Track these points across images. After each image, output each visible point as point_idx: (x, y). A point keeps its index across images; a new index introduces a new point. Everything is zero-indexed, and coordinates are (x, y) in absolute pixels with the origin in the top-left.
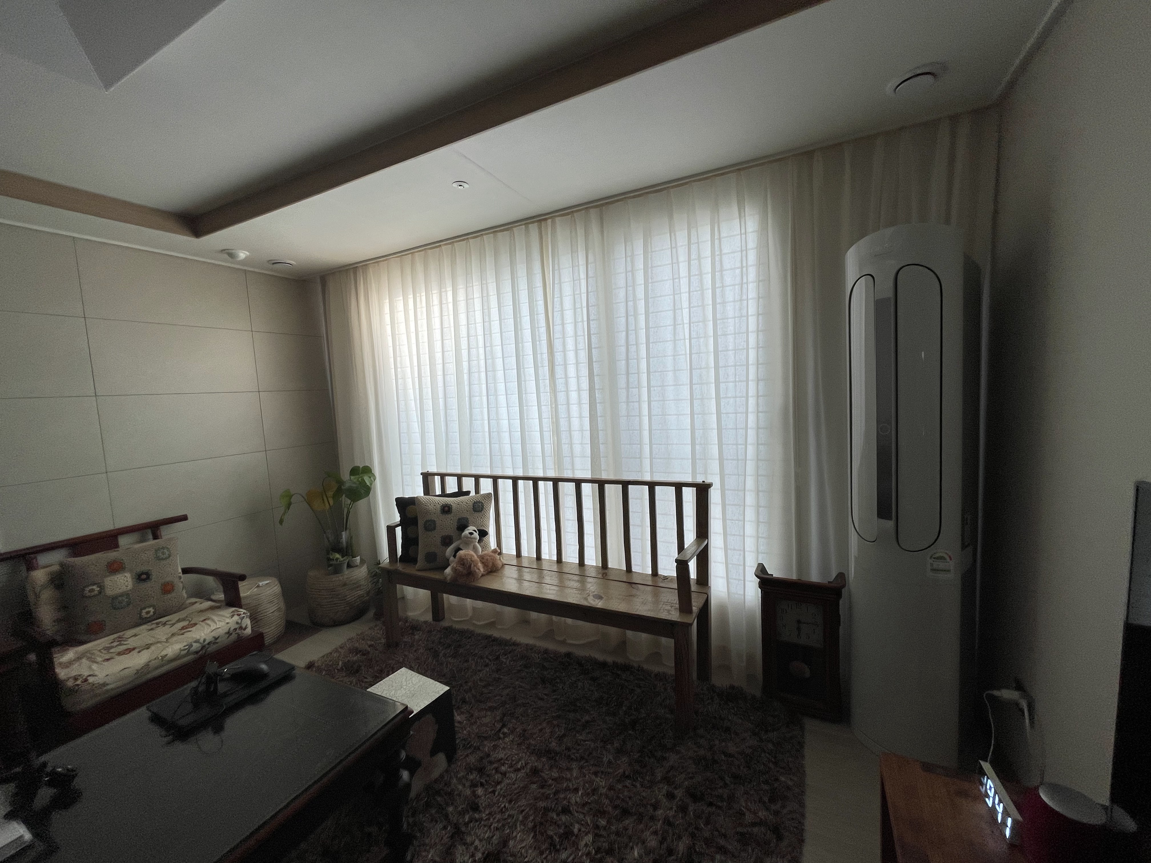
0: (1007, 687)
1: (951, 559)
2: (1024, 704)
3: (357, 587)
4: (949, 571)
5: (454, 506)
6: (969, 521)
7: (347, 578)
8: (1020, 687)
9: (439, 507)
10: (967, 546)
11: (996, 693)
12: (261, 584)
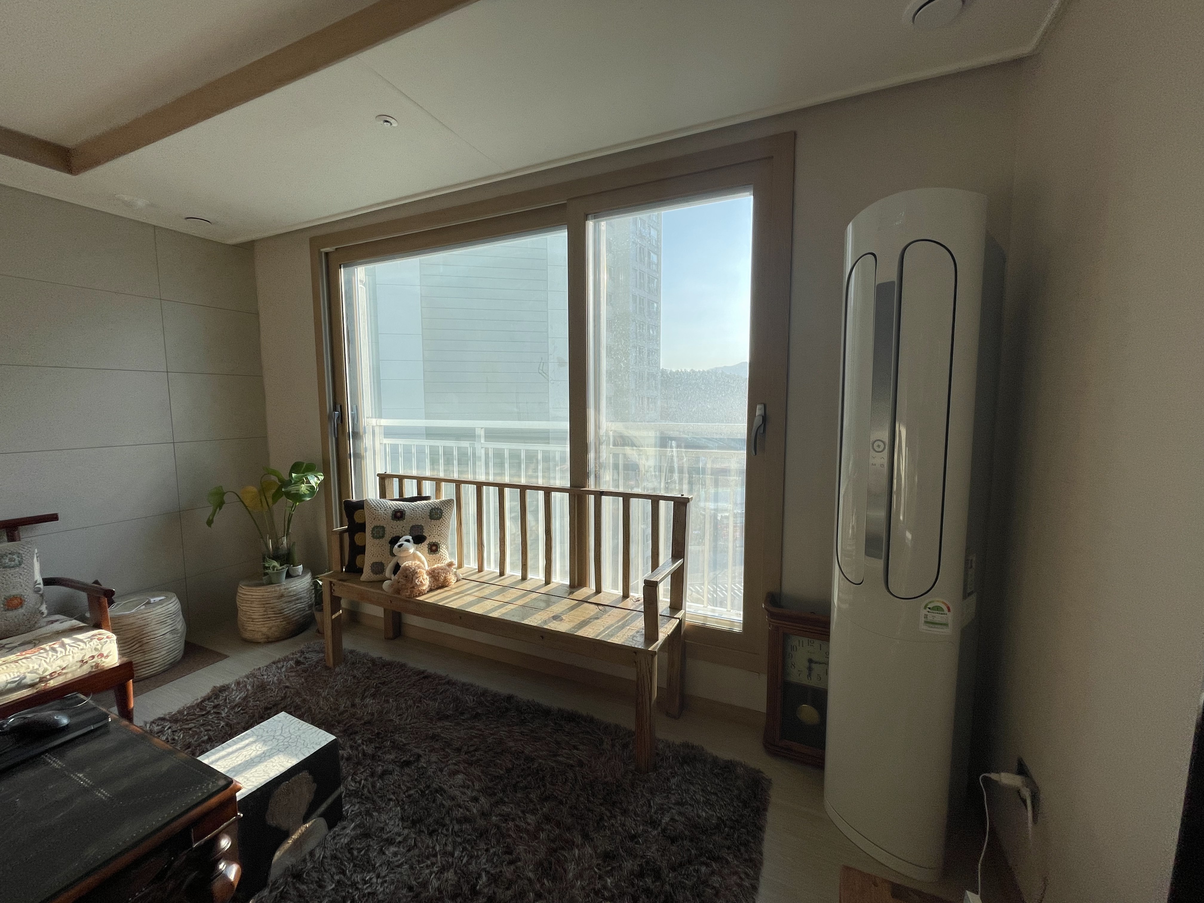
0: (1007, 771)
1: (949, 610)
2: (1026, 793)
3: (298, 599)
4: (946, 625)
5: (407, 513)
6: (974, 565)
7: (285, 589)
8: (1022, 770)
9: (390, 512)
10: (970, 594)
11: (994, 776)
12: (152, 600)
